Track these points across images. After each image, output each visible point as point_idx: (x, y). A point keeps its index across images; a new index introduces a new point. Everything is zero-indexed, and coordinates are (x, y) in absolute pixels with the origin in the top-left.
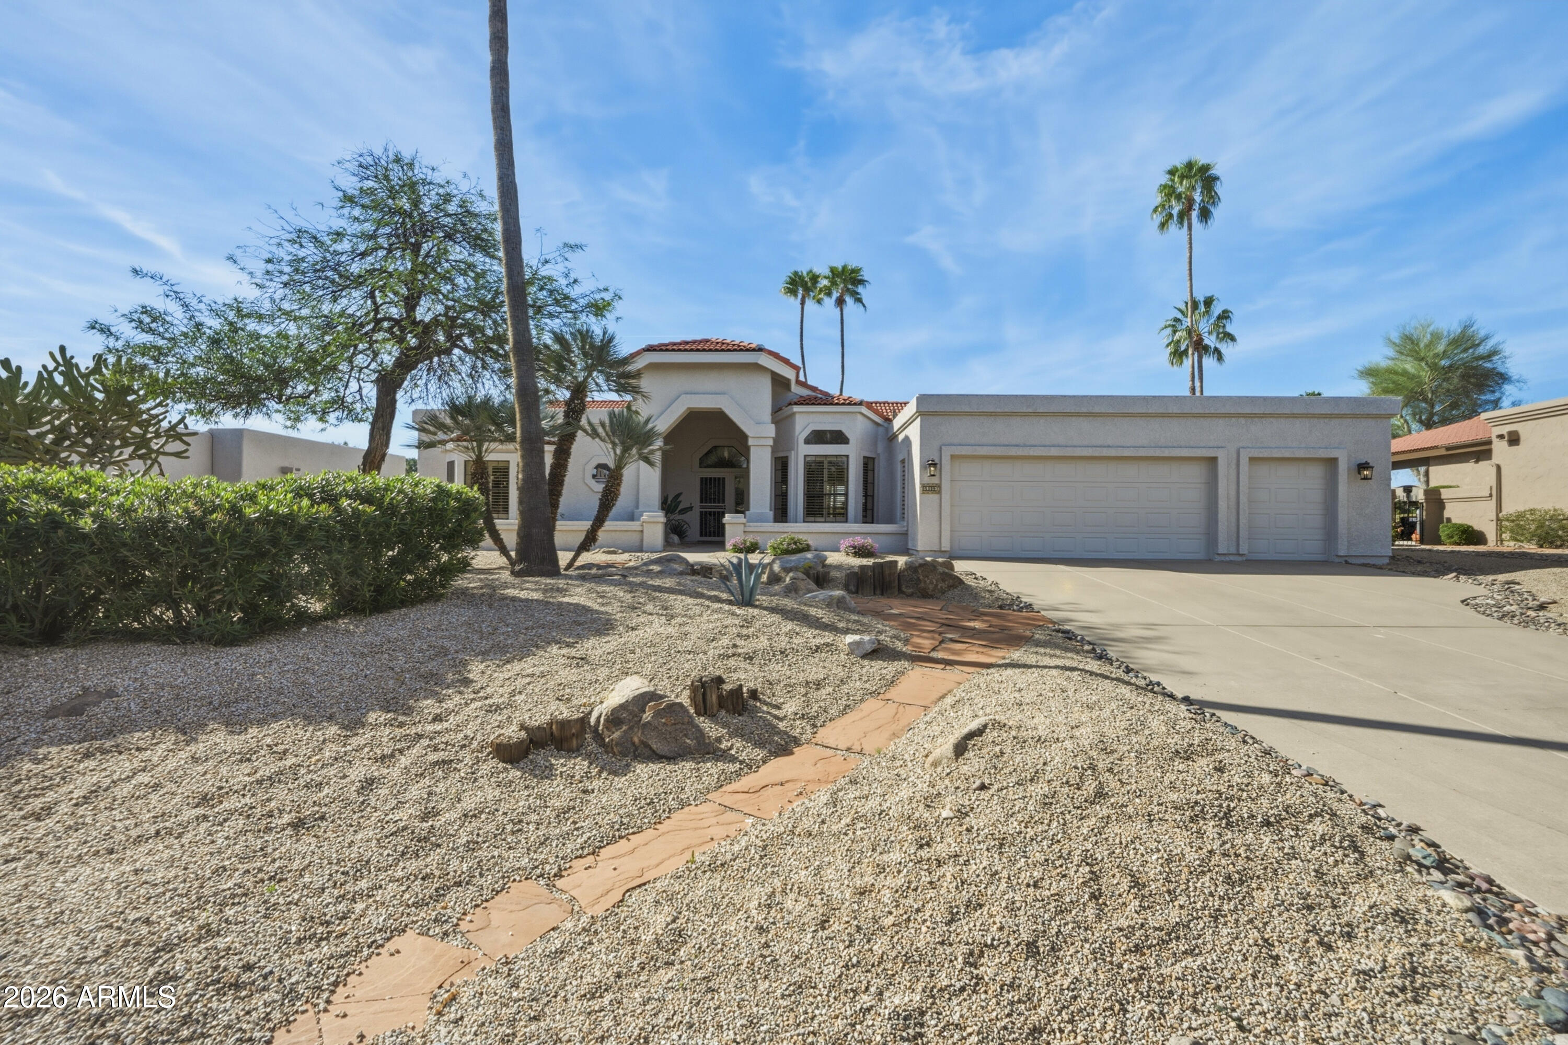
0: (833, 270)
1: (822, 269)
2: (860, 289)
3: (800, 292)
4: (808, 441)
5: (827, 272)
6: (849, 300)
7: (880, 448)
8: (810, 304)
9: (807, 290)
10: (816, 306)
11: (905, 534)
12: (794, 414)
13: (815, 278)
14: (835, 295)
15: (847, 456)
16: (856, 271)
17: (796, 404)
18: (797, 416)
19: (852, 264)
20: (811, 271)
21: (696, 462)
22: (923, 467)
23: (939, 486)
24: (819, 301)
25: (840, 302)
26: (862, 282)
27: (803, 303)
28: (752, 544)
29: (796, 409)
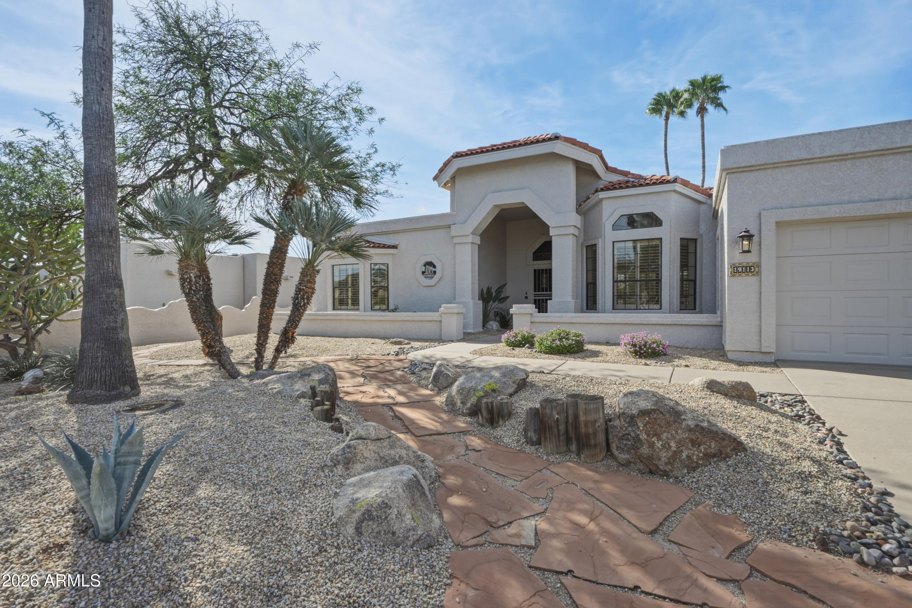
0: (692, 83)
1: (682, 86)
2: (721, 95)
3: (665, 108)
4: (616, 227)
5: (687, 86)
6: (710, 107)
7: (703, 228)
8: (674, 119)
9: (671, 106)
10: (681, 119)
11: (720, 326)
12: (601, 200)
13: (677, 95)
14: (696, 105)
15: (660, 239)
16: (717, 79)
17: (602, 190)
18: (604, 203)
19: (712, 73)
20: (674, 90)
21: (531, 256)
22: (733, 243)
23: (759, 265)
24: (682, 114)
25: (702, 111)
26: (723, 88)
27: (667, 118)
28: (524, 338)
29: (602, 195)
